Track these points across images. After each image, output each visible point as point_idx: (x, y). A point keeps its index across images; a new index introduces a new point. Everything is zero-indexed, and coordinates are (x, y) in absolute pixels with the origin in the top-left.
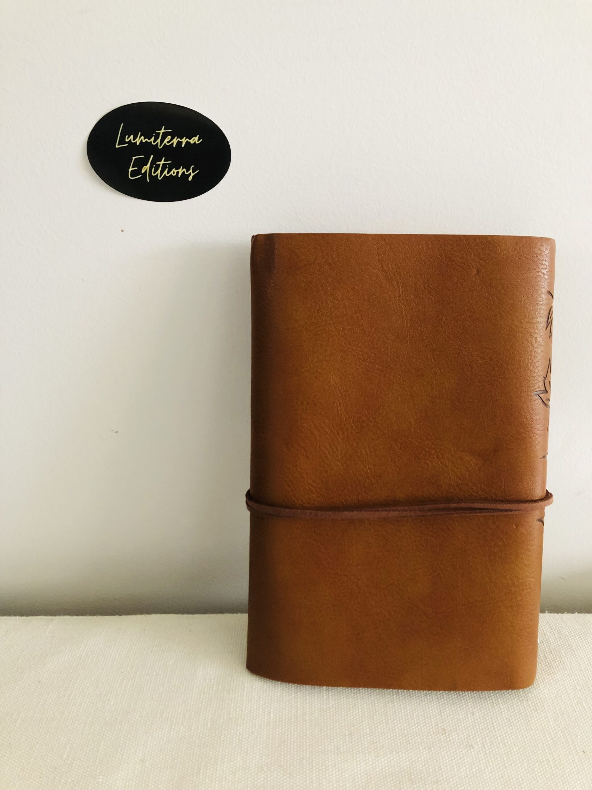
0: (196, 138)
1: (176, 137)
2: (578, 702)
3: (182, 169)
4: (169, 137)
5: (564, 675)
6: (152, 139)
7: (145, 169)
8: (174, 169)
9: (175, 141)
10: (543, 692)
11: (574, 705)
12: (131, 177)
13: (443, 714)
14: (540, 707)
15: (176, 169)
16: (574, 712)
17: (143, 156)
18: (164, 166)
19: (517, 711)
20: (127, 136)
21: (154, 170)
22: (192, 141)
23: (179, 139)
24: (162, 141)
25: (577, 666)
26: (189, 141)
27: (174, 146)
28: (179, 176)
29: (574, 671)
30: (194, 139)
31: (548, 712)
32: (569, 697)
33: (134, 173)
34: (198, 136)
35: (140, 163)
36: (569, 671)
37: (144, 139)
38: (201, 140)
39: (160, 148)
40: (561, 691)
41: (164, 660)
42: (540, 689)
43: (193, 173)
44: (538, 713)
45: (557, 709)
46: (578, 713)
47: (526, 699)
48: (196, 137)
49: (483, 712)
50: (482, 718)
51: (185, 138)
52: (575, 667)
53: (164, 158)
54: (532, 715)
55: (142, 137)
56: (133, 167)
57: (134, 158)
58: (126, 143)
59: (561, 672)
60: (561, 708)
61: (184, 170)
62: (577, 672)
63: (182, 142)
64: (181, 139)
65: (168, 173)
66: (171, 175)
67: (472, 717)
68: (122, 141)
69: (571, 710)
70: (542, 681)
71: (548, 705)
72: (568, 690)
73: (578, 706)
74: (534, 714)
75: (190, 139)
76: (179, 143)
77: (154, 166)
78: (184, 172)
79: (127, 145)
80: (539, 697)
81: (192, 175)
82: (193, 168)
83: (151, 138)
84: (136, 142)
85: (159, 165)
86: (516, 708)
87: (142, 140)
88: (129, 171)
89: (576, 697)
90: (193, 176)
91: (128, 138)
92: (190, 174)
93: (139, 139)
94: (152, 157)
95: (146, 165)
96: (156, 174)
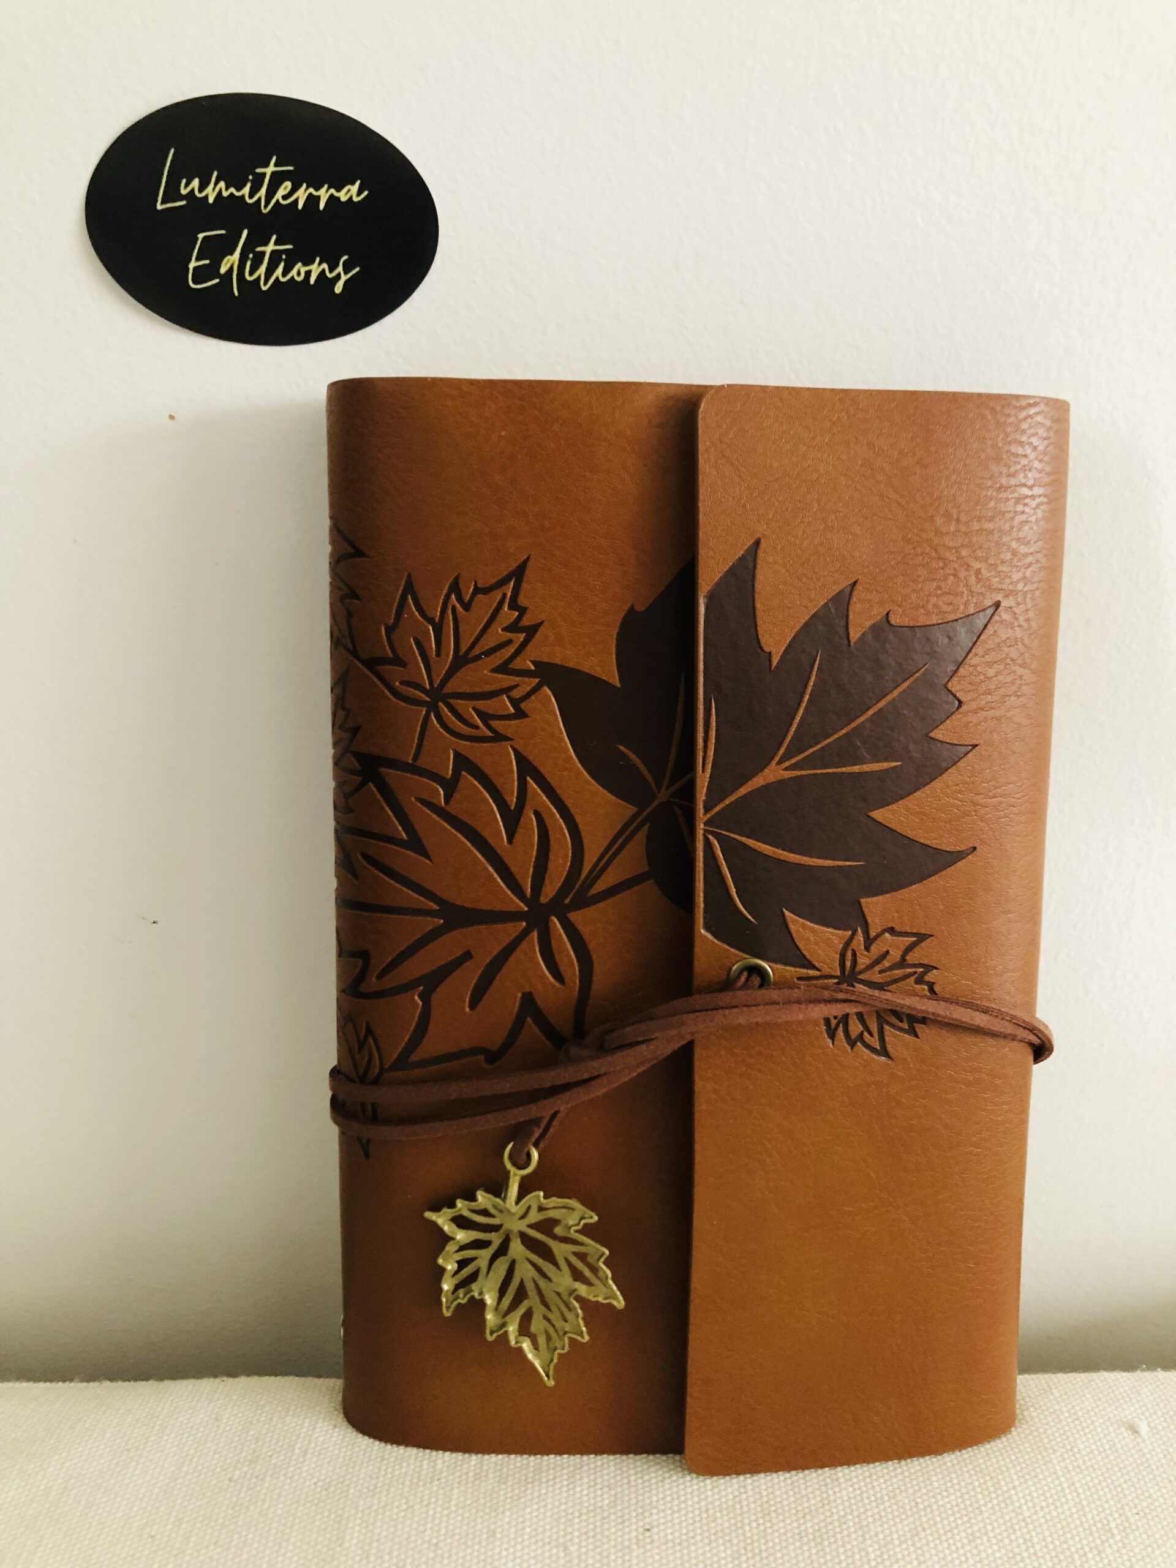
0: (355, 188)
1: (305, 185)
3: (320, 264)
4: (288, 185)
6: (246, 190)
7: (229, 265)
8: (300, 264)
9: (302, 195)
12: (194, 282)
15: (305, 264)
17: (223, 232)
18: (275, 257)
20: (184, 181)
21: (251, 266)
22: (343, 196)
23: (311, 190)
24: (271, 193)
26: (336, 194)
27: (300, 206)
28: (312, 281)
30: (349, 191)
33: (201, 274)
34: (358, 183)
35: (217, 250)
37: (227, 189)
38: (366, 193)
39: (264, 211)
43: (346, 273)
48: (353, 183)
51: (326, 186)
53: (274, 237)
55: (222, 184)
56: (197, 259)
57: (201, 236)
58: (181, 197)
61: (325, 266)
63: (319, 198)
64: (317, 189)
65: (284, 274)
66: (293, 278)
68: (172, 193)
75: (338, 190)
76: (312, 200)
77: (251, 256)
79: (184, 203)
81: (344, 278)
82: (344, 263)
83: (245, 185)
84: (206, 197)
85: (263, 253)
87: (220, 191)
88: (188, 269)
90: (346, 282)
91: (187, 185)
92: (338, 277)
93: (214, 189)
94: (245, 232)
95: (231, 254)
96: (255, 276)
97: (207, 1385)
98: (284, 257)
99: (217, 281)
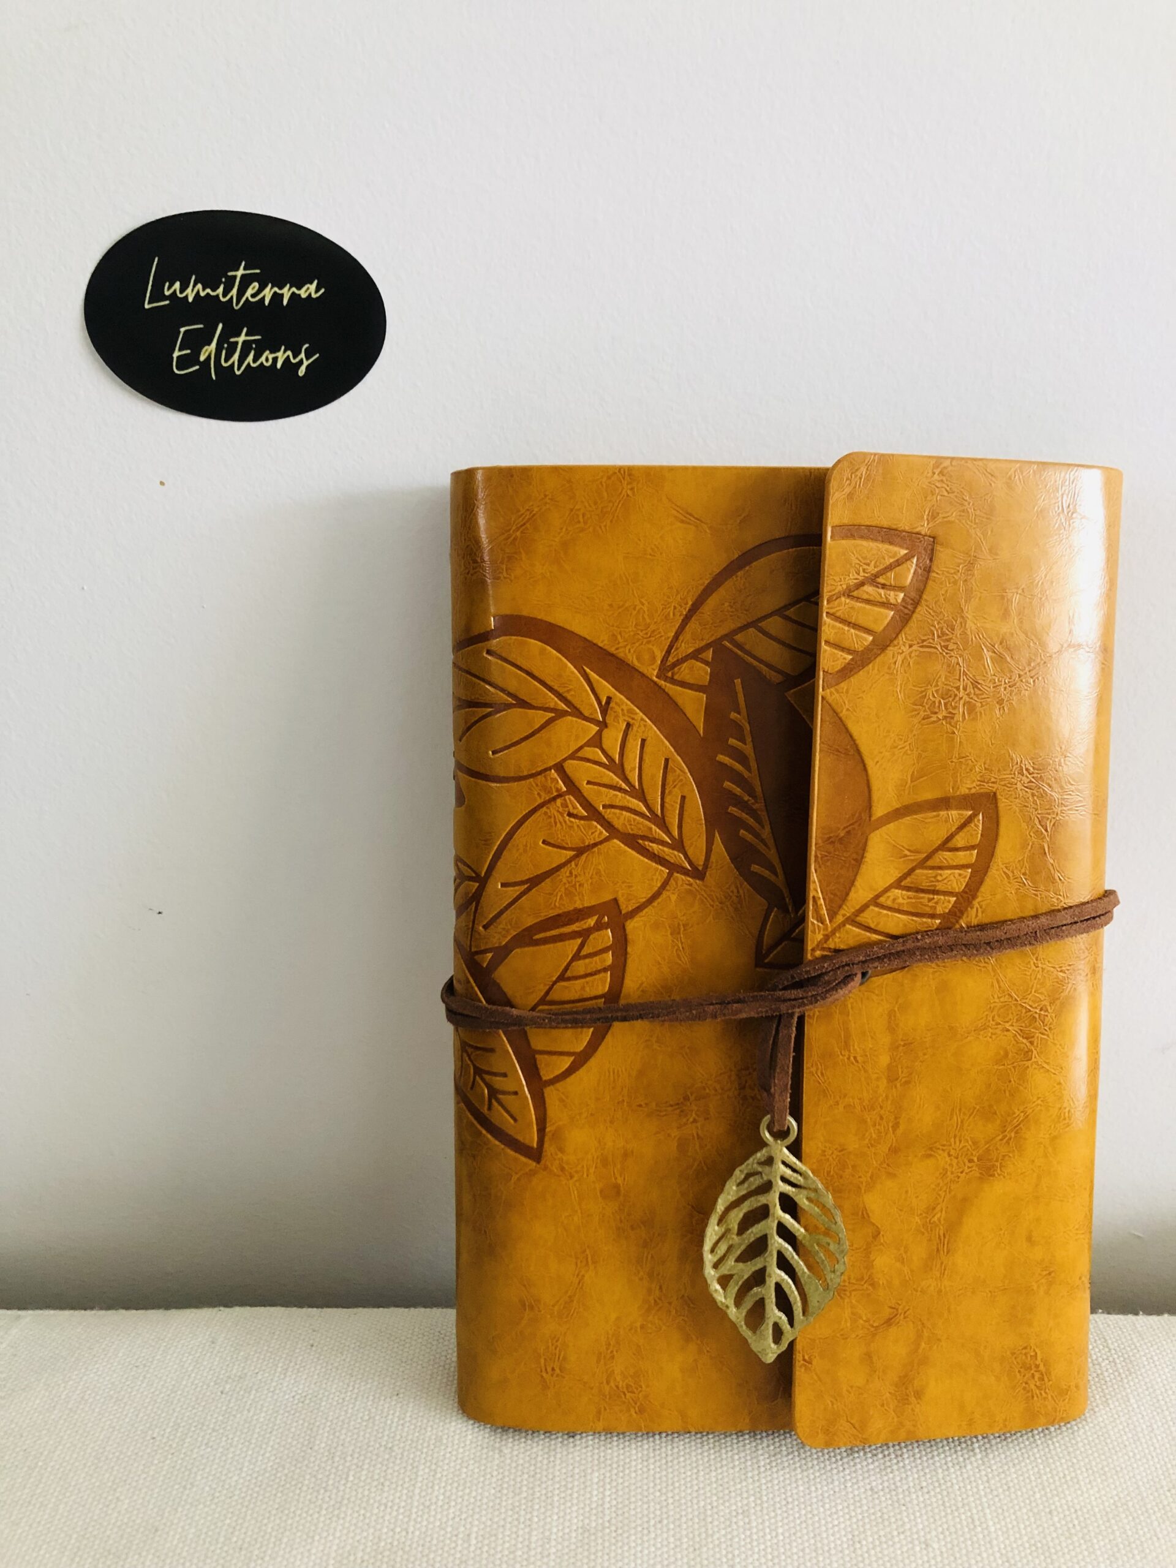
0: (313, 287)
1: (270, 285)
2: (1165, 1517)
3: (285, 352)
4: (256, 285)
5: (1135, 1454)
6: (221, 290)
7: (207, 354)
8: (267, 352)
9: (268, 293)
10: (1086, 1495)
11: (1156, 1523)
12: (178, 368)
13: (858, 1546)
14: (1078, 1528)
15: (271, 352)
16: (1155, 1539)
17: (201, 326)
18: (247, 346)
19: (1025, 1539)
20: (167, 284)
21: (226, 354)
22: (303, 293)
23: (276, 289)
24: (241, 292)
25: (1164, 1435)
26: (297, 292)
27: (267, 302)
28: (279, 365)
29: (1157, 1446)
30: (308, 289)
31: (1095, 1541)
32: (1145, 1505)
33: (183, 362)
34: (316, 282)
35: (196, 341)
36: (1145, 1446)
37: (204, 290)
38: (323, 291)
39: (236, 308)
40: (1126, 1492)
41: (249, 1411)
42: (1079, 1489)
43: (307, 359)
44: (1073, 1543)
45: (1117, 1533)
46: (1163, 1541)
47: (1047, 1510)
48: (311, 283)
49: (949, 1539)
50: (945, 1555)
51: (288, 285)
52: (1159, 1438)
53: (245, 330)
54: (1059, 1548)
55: (199, 286)
56: (180, 350)
57: (183, 330)
58: (165, 298)
59: (1129, 1448)
60: (1125, 1532)
61: (289, 353)
62: (1163, 1448)
63: (282, 295)
64: (281, 288)
65: (255, 361)
66: (262, 363)
67: (925, 1552)
68: (158, 295)
69: (1148, 1535)
70: (1084, 1470)
71: (1096, 1524)
72: (1143, 1489)
73: (1163, 1527)
74: (1064, 1544)
75: (299, 288)
76: (277, 297)
77: (226, 345)
79: (167, 302)
80: (1078, 1507)
81: (306, 363)
82: (306, 350)
83: (218, 287)
84: (186, 297)
85: (236, 343)
86: (1023, 1532)
87: (198, 292)
88: (172, 358)
89: (1161, 1506)
90: (308, 367)
91: (169, 288)
92: (301, 362)
93: (193, 290)
94: (220, 326)
95: (209, 344)
96: (230, 363)
97: (206, 1313)
98: (254, 346)
99: (197, 367)
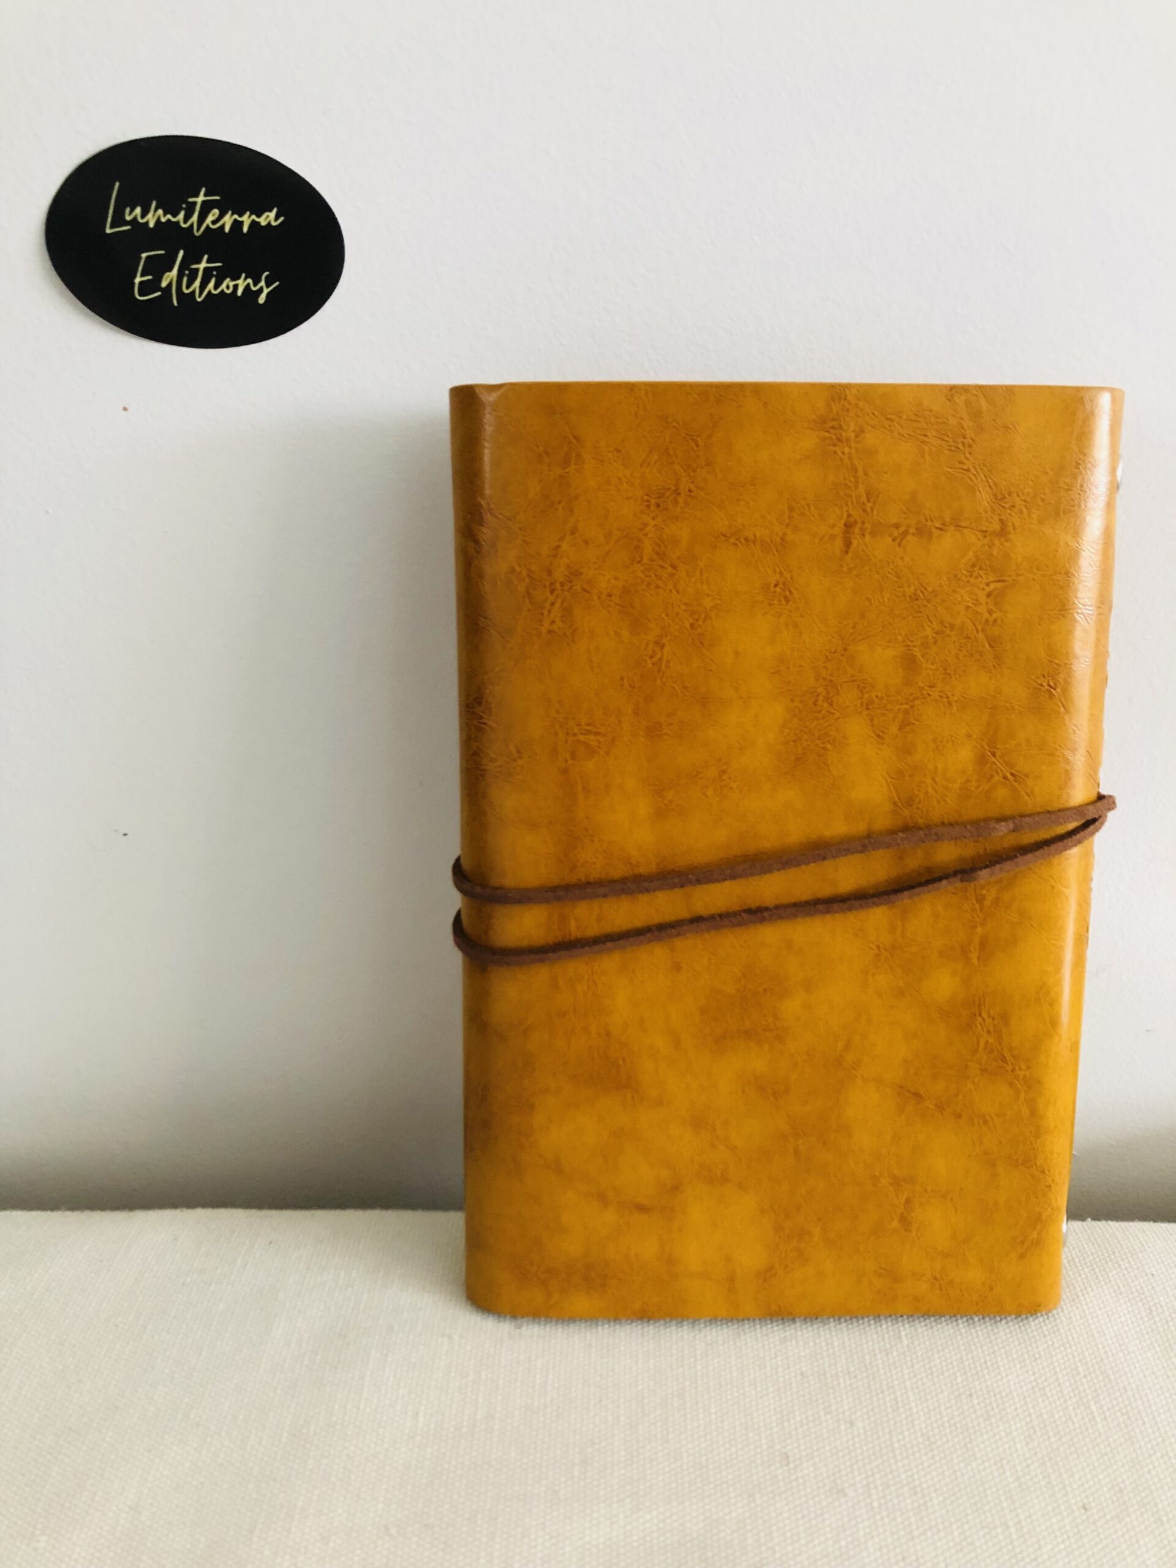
0: (272, 215)
1: (230, 212)
2: (1080, 1403)
3: (245, 279)
4: (216, 212)
5: (1053, 1343)
6: (181, 216)
7: (168, 280)
8: (228, 280)
9: (228, 220)
10: (1005, 1380)
11: (1071, 1408)
12: (139, 294)
13: (786, 1424)
14: (996, 1410)
15: (233, 279)
16: (1070, 1423)
17: (162, 252)
18: (208, 273)
19: (946, 1419)
20: (128, 210)
21: (188, 281)
22: (263, 221)
23: (236, 216)
24: (202, 219)
25: (1082, 1327)
26: (257, 220)
27: (227, 229)
28: (240, 292)
29: (1075, 1336)
30: (268, 216)
31: (1012, 1423)
32: (1061, 1391)
33: (145, 288)
34: (275, 210)
35: (158, 267)
36: (1064, 1336)
37: (165, 214)
38: (282, 219)
39: (197, 234)
40: (1043, 1378)
42: (1000, 1374)
43: (268, 286)
44: (991, 1424)
45: (1034, 1417)
46: (1077, 1425)
47: (968, 1393)
48: (270, 211)
49: (872, 1419)
50: (869, 1433)
51: (248, 213)
52: (1078, 1329)
53: (206, 257)
54: (977, 1428)
55: (160, 212)
56: (142, 275)
57: (144, 255)
58: (127, 223)
59: (1048, 1338)
60: (1041, 1415)
61: (249, 281)
62: (1081, 1338)
63: (242, 223)
64: (240, 216)
65: (216, 287)
66: (222, 291)
67: (849, 1430)
68: (119, 220)
69: (1063, 1419)
70: (1004, 1356)
71: (1013, 1408)
72: (1060, 1375)
73: (1078, 1411)
74: (982, 1425)
75: (259, 216)
76: (237, 225)
77: (187, 272)
78: (248, 284)
79: (128, 228)
80: (997, 1391)
81: (266, 291)
82: (267, 277)
83: (179, 214)
84: (147, 222)
85: (197, 270)
86: (944, 1413)
87: (159, 219)
88: (133, 284)
89: (1076, 1392)
90: (268, 294)
91: (131, 213)
92: (261, 290)
93: (154, 215)
94: (181, 253)
95: (170, 269)
96: (191, 290)
98: (215, 273)
99: (158, 294)
